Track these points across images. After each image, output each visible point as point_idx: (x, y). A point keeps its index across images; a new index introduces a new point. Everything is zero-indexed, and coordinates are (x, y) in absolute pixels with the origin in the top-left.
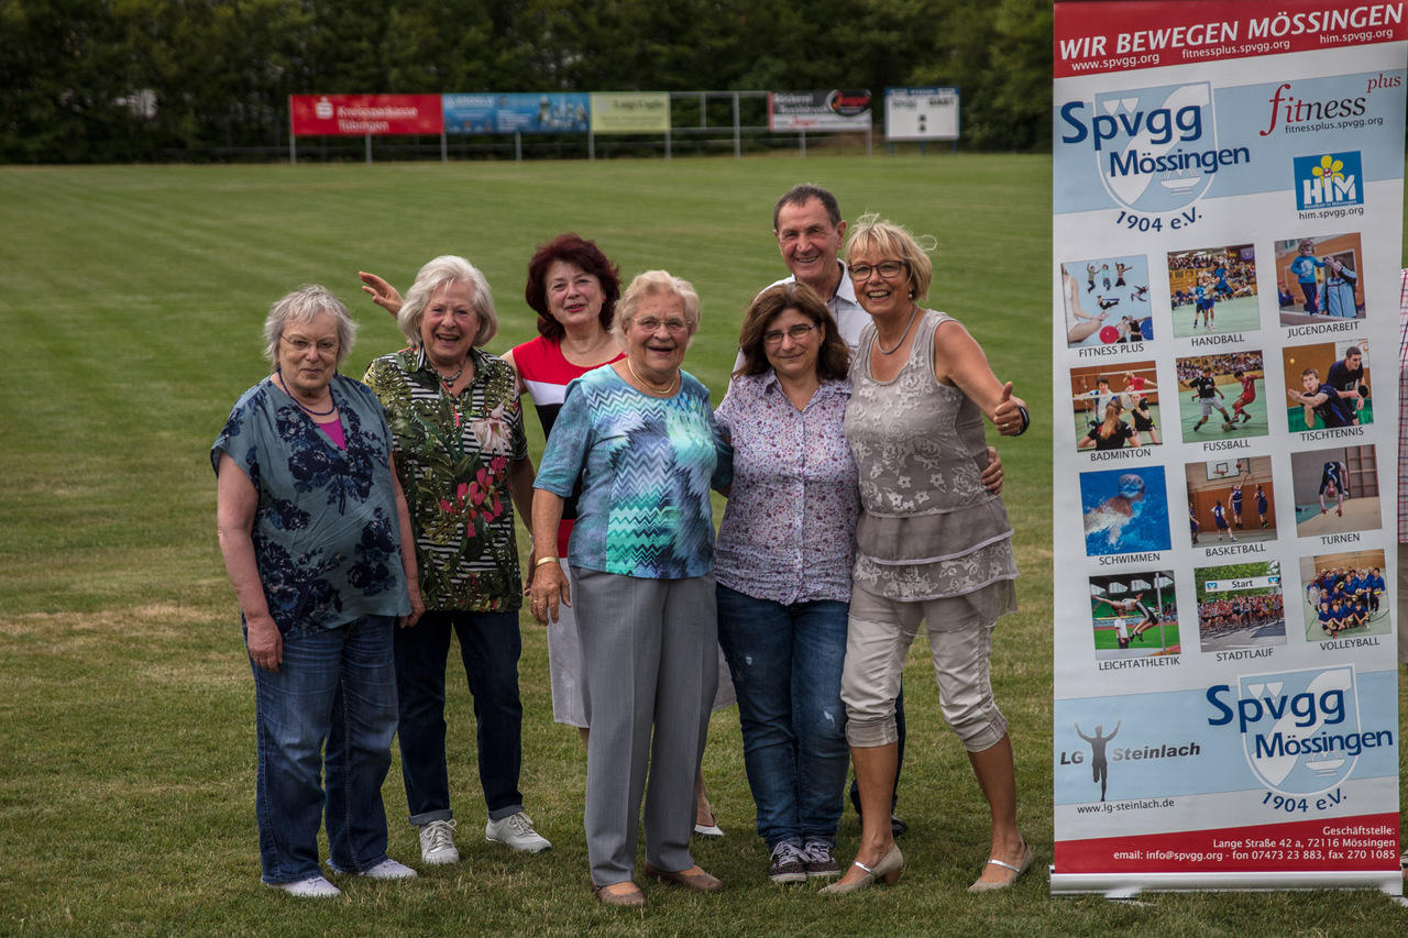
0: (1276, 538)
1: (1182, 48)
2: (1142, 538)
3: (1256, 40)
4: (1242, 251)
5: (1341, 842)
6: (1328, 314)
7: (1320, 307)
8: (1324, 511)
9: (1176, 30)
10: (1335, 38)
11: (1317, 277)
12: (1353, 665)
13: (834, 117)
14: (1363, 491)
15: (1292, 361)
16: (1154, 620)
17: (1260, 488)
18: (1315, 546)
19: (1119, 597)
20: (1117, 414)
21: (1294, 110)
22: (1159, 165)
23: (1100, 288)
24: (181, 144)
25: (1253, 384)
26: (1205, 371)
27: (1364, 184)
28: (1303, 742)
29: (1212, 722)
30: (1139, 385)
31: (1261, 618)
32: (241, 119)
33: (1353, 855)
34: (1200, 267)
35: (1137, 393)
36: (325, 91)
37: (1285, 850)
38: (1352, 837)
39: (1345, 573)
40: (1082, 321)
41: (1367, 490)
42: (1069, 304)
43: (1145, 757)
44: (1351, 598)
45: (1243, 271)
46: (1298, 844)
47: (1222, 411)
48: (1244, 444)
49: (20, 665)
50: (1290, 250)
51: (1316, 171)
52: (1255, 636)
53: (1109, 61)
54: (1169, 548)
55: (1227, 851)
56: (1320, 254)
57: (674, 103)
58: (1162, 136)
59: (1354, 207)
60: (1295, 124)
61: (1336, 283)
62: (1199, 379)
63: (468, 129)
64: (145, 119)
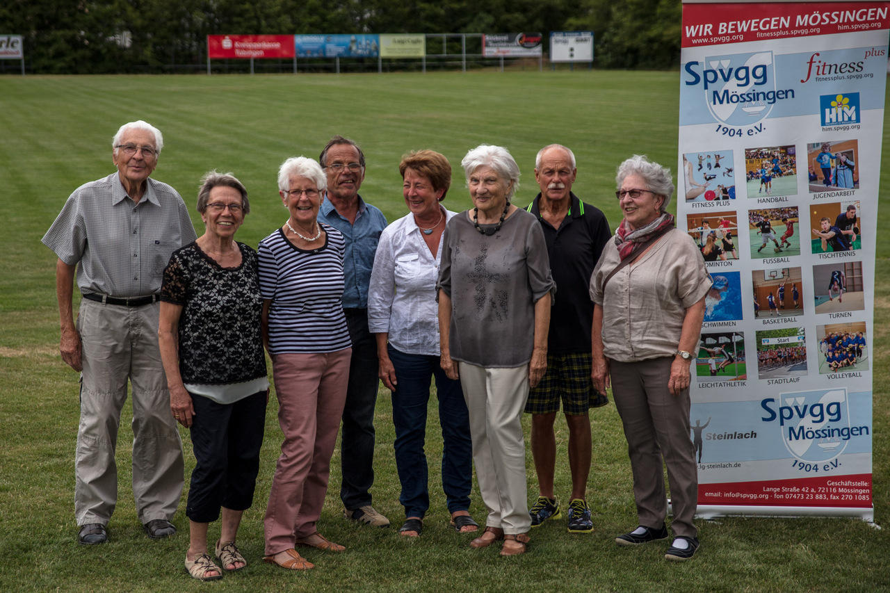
0: (803, 314)
1: (756, 32)
2: (726, 313)
3: (800, 27)
4: (789, 149)
5: (837, 490)
6: (837, 186)
7: (833, 182)
8: (831, 299)
9: (753, 21)
10: (847, 27)
11: (831, 165)
12: (846, 388)
13: (521, 49)
14: (854, 288)
15: (815, 213)
16: (731, 360)
17: (794, 285)
18: (825, 319)
19: (712, 346)
20: (713, 241)
21: (821, 68)
22: (742, 99)
23: (705, 169)
24: (145, 63)
25: (792, 227)
26: (765, 218)
27: (861, 112)
28: (816, 431)
29: (764, 419)
30: (726, 225)
31: (793, 360)
32: (180, 48)
33: (845, 498)
34: (764, 157)
35: (725, 229)
36: (228, 32)
37: (805, 493)
38: (844, 487)
39: (843, 335)
40: (694, 187)
41: (856, 288)
42: (687, 178)
43: (725, 438)
44: (845, 350)
45: (789, 160)
46: (813, 490)
47: (775, 241)
48: (786, 260)
49: (57, 374)
50: (816, 149)
51: (833, 104)
52: (790, 370)
53: (713, 39)
54: (742, 319)
55: (771, 493)
56: (833, 152)
57: (428, 40)
58: (744, 82)
59: (854, 125)
60: (821, 76)
61: (842, 168)
62: (761, 222)
63: (309, 55)
64: (125, 49)
